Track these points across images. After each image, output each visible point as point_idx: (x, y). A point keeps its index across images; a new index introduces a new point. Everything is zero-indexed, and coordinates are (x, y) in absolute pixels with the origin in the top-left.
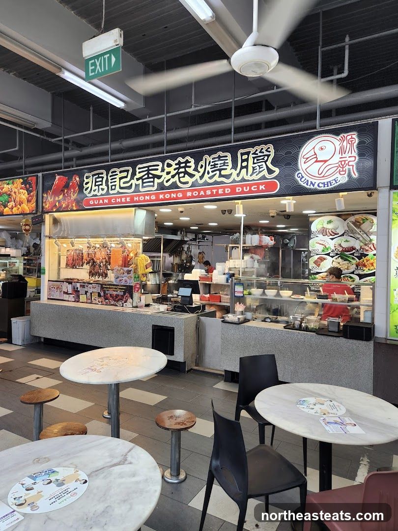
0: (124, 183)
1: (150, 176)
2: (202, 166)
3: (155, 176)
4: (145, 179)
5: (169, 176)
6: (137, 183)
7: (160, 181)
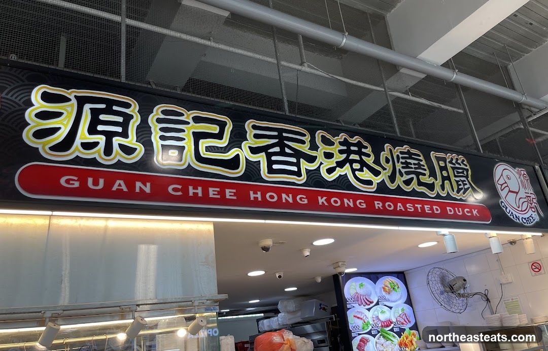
0: (209, 149)
1: (287, 150)
2: (387, 161)
3: (298, 154)
4: (276, 154)
5: (332, 163)
6: (253, 158)
7: (313, 166)
